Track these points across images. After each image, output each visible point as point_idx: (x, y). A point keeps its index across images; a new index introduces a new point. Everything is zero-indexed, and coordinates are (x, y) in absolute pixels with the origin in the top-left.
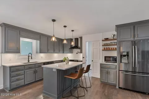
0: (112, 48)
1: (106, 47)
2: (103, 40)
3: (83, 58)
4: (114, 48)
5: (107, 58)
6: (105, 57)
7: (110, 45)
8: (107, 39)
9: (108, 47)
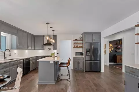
0: (79, 46)
1: (75, 45)
2: (74, 40)
3: (58, 53)
4: (80, 46)
5: (77, 53)
6: (76, 52)
7: (78, 44)
8: (76, 40)
9: (77, 45)
